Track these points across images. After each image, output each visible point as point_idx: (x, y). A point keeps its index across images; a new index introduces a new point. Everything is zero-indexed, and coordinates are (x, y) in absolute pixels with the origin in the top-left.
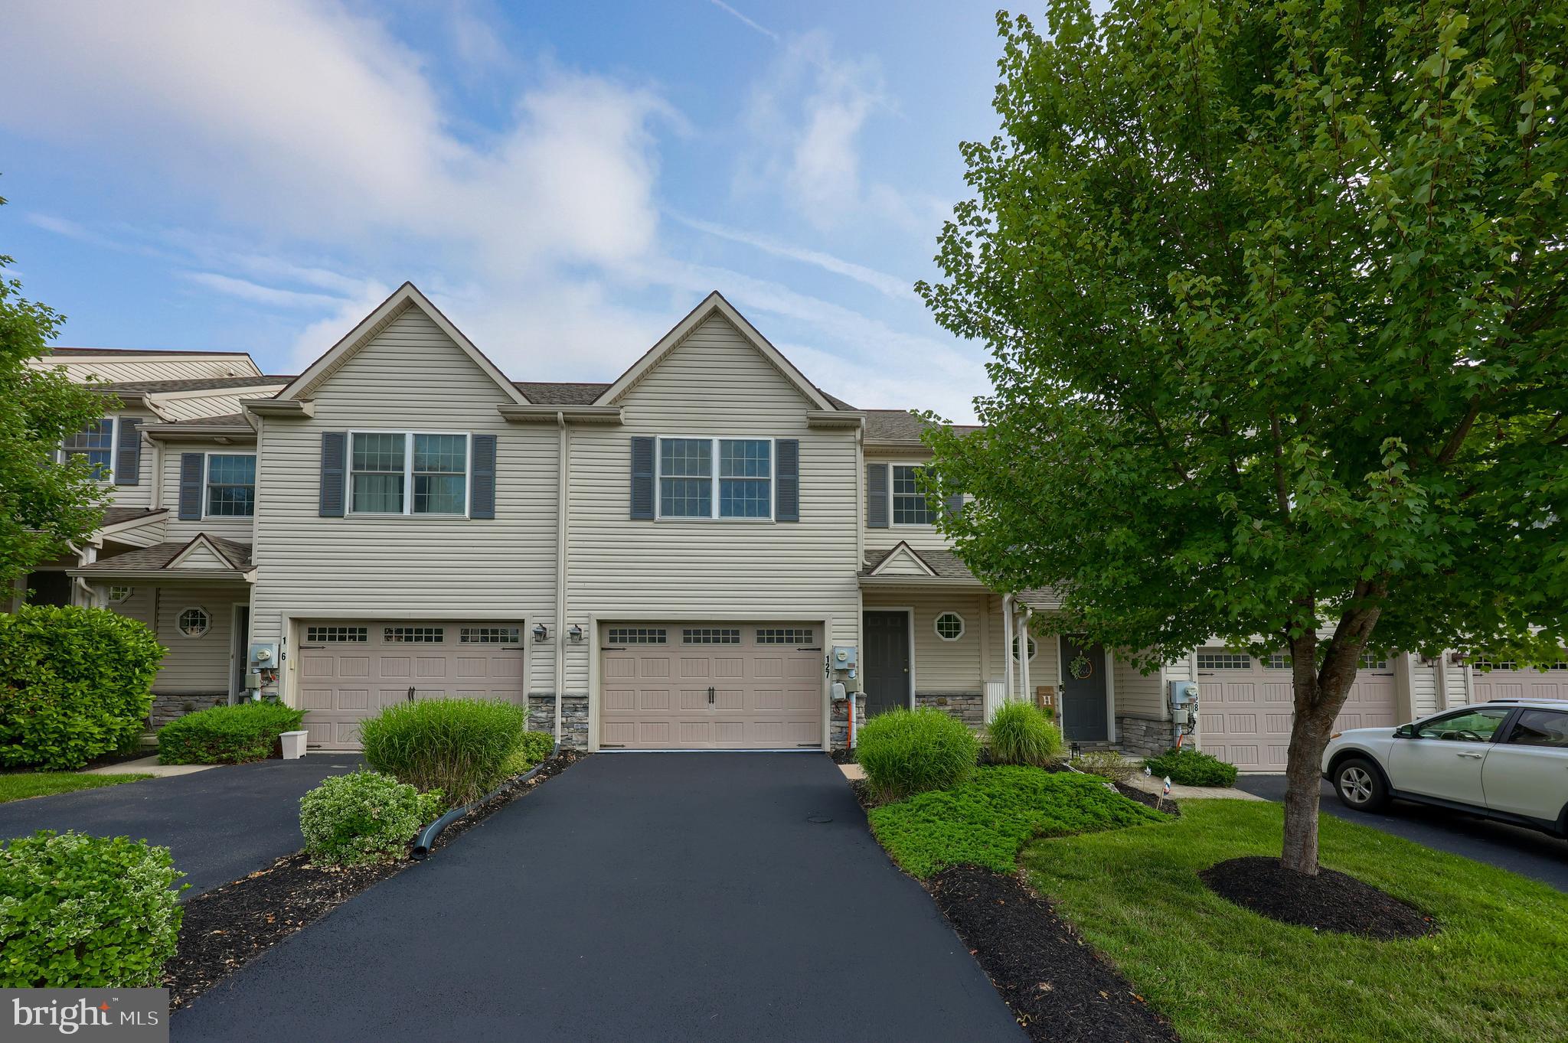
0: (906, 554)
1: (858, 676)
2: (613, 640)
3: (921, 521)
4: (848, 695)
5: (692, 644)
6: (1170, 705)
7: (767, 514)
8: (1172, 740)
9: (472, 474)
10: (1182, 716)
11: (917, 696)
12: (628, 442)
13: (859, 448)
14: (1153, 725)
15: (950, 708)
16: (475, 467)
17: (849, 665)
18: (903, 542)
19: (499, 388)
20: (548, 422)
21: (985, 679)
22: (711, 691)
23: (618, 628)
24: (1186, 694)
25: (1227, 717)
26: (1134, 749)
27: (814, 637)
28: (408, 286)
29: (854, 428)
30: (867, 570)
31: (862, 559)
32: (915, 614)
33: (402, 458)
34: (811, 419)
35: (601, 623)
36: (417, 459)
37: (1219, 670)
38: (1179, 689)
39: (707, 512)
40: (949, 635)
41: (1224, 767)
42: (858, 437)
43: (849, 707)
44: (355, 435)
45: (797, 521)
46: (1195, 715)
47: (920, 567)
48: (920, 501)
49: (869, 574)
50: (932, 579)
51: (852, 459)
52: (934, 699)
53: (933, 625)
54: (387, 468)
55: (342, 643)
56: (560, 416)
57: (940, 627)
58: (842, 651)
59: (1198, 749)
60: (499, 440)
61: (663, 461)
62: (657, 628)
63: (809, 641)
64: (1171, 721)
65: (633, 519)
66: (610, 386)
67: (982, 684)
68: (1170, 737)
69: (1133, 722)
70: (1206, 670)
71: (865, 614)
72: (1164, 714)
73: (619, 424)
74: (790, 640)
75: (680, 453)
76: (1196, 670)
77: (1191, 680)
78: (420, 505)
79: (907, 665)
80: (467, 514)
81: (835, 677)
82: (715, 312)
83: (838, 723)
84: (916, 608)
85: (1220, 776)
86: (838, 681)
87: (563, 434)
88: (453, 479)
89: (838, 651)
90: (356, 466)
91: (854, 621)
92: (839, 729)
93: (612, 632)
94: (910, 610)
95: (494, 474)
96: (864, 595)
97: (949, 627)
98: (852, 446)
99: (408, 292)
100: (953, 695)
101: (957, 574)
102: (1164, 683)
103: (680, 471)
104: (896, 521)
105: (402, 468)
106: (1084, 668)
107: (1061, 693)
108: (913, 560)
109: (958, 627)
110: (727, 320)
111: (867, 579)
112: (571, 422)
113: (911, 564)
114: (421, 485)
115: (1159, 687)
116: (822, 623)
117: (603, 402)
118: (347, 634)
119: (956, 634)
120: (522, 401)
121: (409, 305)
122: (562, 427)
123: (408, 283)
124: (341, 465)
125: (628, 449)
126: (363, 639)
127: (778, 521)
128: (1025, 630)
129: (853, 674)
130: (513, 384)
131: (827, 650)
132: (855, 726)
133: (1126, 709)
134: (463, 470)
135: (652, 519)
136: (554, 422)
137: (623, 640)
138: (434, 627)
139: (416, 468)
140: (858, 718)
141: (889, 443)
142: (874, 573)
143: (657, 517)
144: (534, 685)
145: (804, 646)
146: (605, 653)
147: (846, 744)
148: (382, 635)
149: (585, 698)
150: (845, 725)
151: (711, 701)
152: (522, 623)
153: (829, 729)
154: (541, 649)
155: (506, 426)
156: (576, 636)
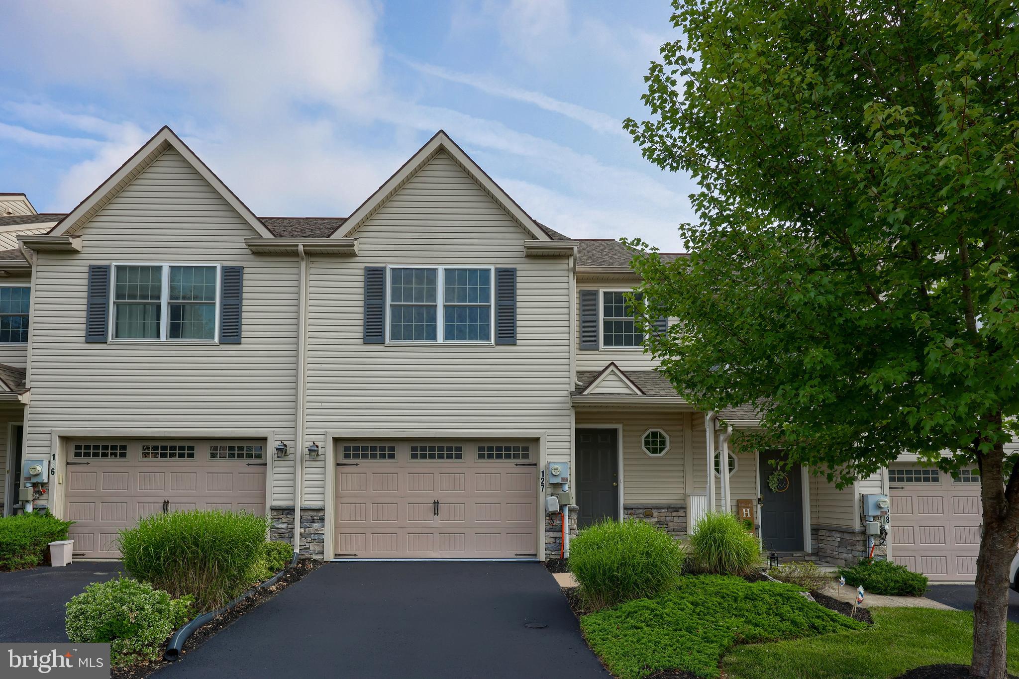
0: (615, 374)
1: (571, 489)
2: (347, 456)
3: (629, 343)
4: (562, 507)
5: (419, 460)
6: (863, 517)
7: (488, 338)
8: (865, 551)
9: (221, 302)
10: (874, 528)
11: (625, 509)
12: (362, 272)
13: (571, 275)
14: (846, 536)
15: (656, 520)
16: (225, 295)
17: (563, 479)
18: (612, 363)
19: (246, 223)
20: (290, 253)
21: (688, 492)
22: (436, 504)
23: (352, 445)
24: (878, 506)
25: (917, 529)
26: (829, 559)
27: (530, 453)
28: (166, 130)
29: (567, 257)
30: (579, 390)
31: (574, 379)
32: (624, 430)
33: (159, 288)
34: (529, 248)
35: (336, 440)
36: (172, 289)
37: (909, 483)
38: (871, 502)
39: (433, 336)
40: (655, 451)
41: (915, 577)
42: (571, 265)
43: (562, 519)
44: (119, 268)
45: (514, 344)
46: (887, 527)
47: (628, 387)
48: (629, 324)
49: (581, 393)
50: (639, 398)
51: (565, 285)
52: (641, 511)
53: (640, 442)
54: (146, 297)
55: (105, 459)
56: (301, 248)
57: (647, 443)
58: (557, 466)
59: (890, 559)
60: (246, 270)
61: (393, 289)
62: (387, 445)
63: (526, 456)
64: (864, 533)
65: (365, 343)
66: (346, 220)
67: (686, 497)
68: (863, 548)
69: (828, 533)
70: (896, 484)
71: (577, 431)
72: (857, 526)
73: (354, 255)
74: (508, 456)
75: (408, 281)
76: (887, 484)
77: (883, 494)
78: (176, 331)
79: (616, 479)
80: (216, 340)
81: (549, 491)
82: (441, 150)
83: (551, 534)
84: (624, 425)
85: (911, 586)
86: (552, 495)
87: (303, 265)
88: (204, 307)
89: (552, 466)
90: (118, 296)
91: (567, 438)
92: (553, 540)
93: (346, 449)
94: (619, 427)
95: (241, 303)
96: (576, 413)
97: (655, 443)
98: (565, 273)
99: (166, 135)
100: (658, 508)
101: (662, 393)
102: (857, 497)
103: (408, 298)
104: (605, 344)
105: (159, 298)
106: (781, 482)
107: (759, 506)
108: (622, 380)
109: (663, 443)
110: (452, 158)
111: (579, 399)
112: (311, 254)
113: (619, 384)
114: (176, 312)
115: (852, 500)
116: (537, 440)
117: (339, 235)
118: (110, 451)
119: (662, 450)
120: (266, 234)
121: (167, 147)
122: (303, 259)
123: (166, 127)
124: (105, 294)
125: (362, 278)
126: (123, 455)
127: (497, 344)
128: (726, 446)
129: (566, 488)
130: (259, 219)
131: (543, 464)
132: (567, 537)
133: (822, 521)
134: (214, 299)
135: (383, 343)
136: (295, 254)
137: (356, 456)
138: (186, 444)
139: (172, 298)
140: (571, 529)
141: (600, 270)
142: (586, 393)
143: (388, 340)
144: (276, 497)
145: (521, 461)
146: (340, 468)
147: (560, 553)
148: (140, 452)
149: (321, 510)
150: (558, 535)
151: (436, 512)
152: (265, 439)
153: (543, 539)
154: (282, 463)
155: (252, 257)
156: (314, 452)
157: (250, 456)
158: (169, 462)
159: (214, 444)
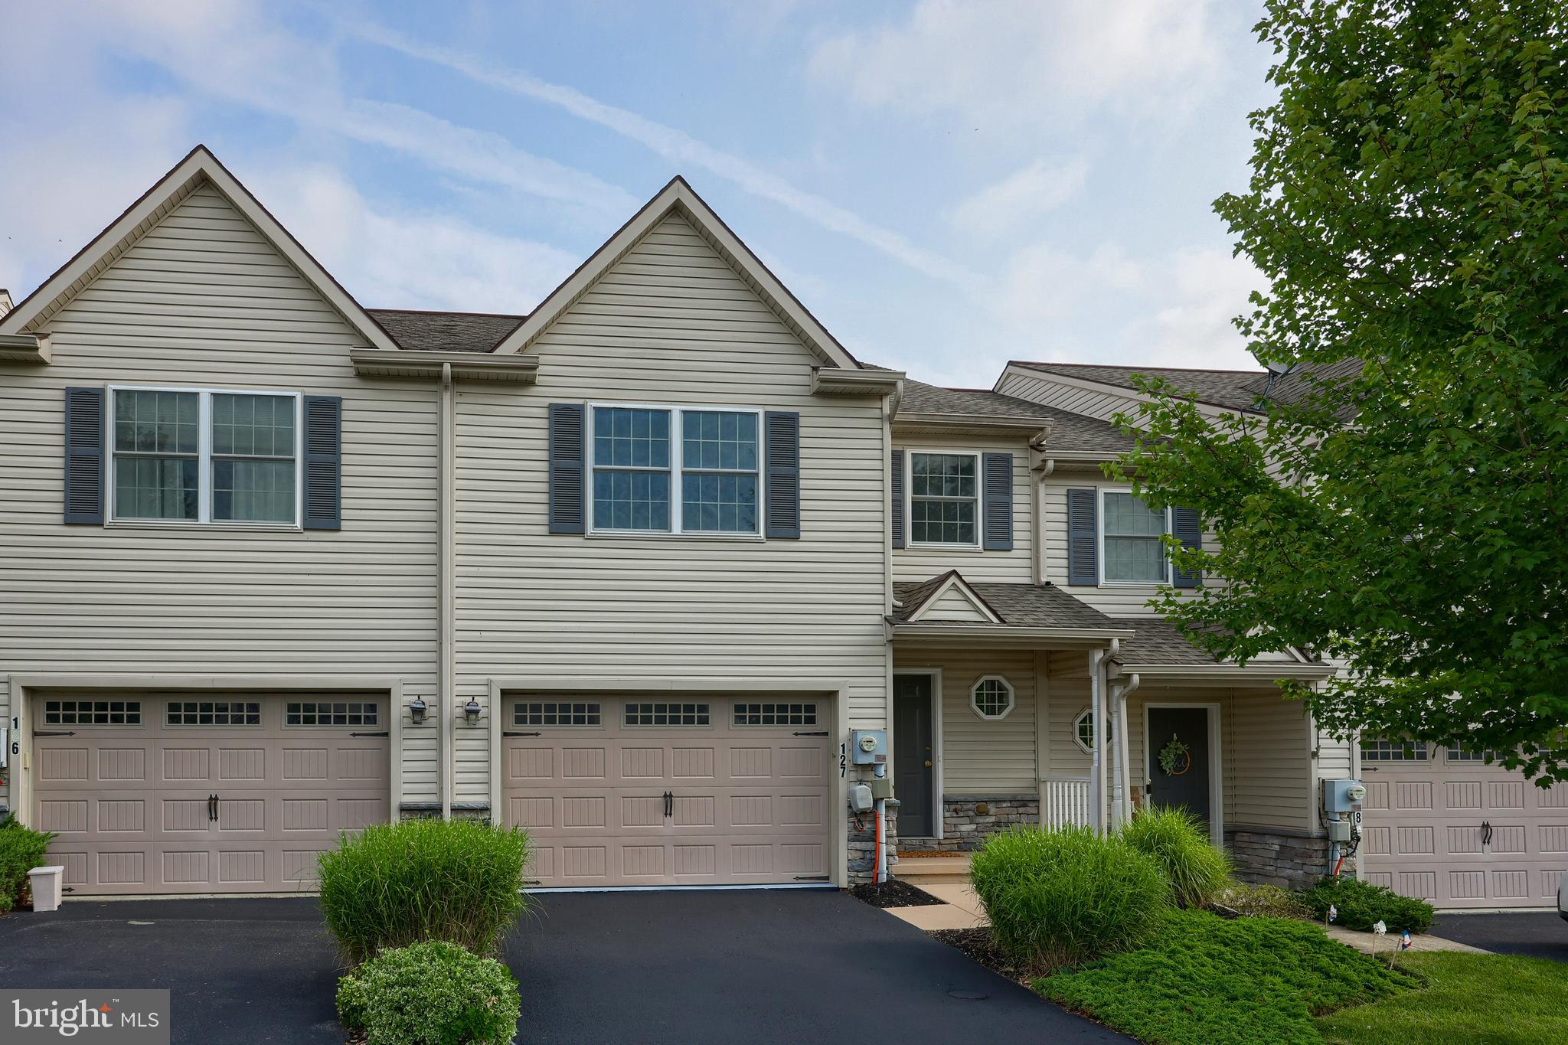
0: (958, 590)
1: (888, 772)
2: (520, 720)
4: (876, 801)
5: (639, 726)
6: (1324, 814)
7: (753, 526)
8: (1326, 865)
9: (305, 459)
10: (1343, 832)
11: (946, 802)
12: (544, 412)
13: (887, 427)
14: (1292, 843)
15: (992, 819)
16: (310, 447)
17: (878, 757)
18: (954, 572)
19: (345, 320)
20: (428, 378)
21: (1043, 775)
22: (668, 797)
23: (528, 702)
24: (1349, 798)
25: (1394, 831)
26: (1255, 877)
27: (818, 715)
28: (201, 152)
29: (880, 397)
30: (901, 615)
31: (893, 596)
32: (944, 678)
33: (194, 431)
34: (821, 380)
35: (505, 693)
36: (217, 433)
37: (1385, 762)
38: (1339, 791)
39: (664, 523)
40: (991, 711)
41: (1416, 905)
42: (887, 410)
43: (875, 820)
44: (121, 394)
45: (796, 538)
46: (1359, 829)
47: (978, 611)
48: (951, 508)
49: (904, 619)
50: (995, 628)
51: (877, 444)
52: (970, 806)
53: (969, 696)
54: (169, 447)
55: (102, 726)
56: (447, 369)
57: (979, 698)
58: (868, 737)
59: (1360, 877)
60: (345, 404)
61: (597, 442)
62: (587, 702)
63: (814, 719)
64: (1325, 838)
65: (552, 533)
66: (524, 320)
67: (1038, 782)
68: (1323, 860)
69: (1255, 838)
70: (1370, 764)
71: (896, 678)
72: (1314, 827)
73: (531, 383)
74: (782, 720)
75: (622, 430)
76: (1358, 763)
77: (1352, 778)
78: (224, 507)
79: (928, 755)
80: (298, 523)
81: (853, 776)
82: (678, 209)
83: (858, 845)
84: (944, 670)
85: (1412, 918)
86: (861, 782)
87: (447, 397)
88: (274, 467)
89: (860, 737)
90: (120, 443)
91: (880, 692)
92: (860, 854)
93: (521, 707)
94: (936, 673)
95: (339, 460)
96: (895, 651)
97: (992, 699)
98: (877, 424)
99: (201, 162)
100: (997, 801)
101: (1028, 619)
102: (1315, 783)
103: (622, 459)
105: (194, 447)
107: (1148, 797)
108: (968, 600)
109: (1003, 697)
110: (695, 222)
111: (902, 628)
112: (465, 380)
113: (964, 605)
114: (223, 472)
115: (1307, 787)
116: (831, 696)
117: (509, 349)
118: (109, 713)
119: (1002, 709)
120: (384, 343)
121: (203, 183)
122: (446, 387)
123: (201, 147)
124: (97, 439)
125: (544, 423)
126: (134, 718)
127: (768, 537)
128: (1123, 705)
129: (882, 771)
130: (368, 313)
131: (843, 733)
132: (884, 849)
133: (1245, 818)
134: (291, 451)
135: (581, 533)
136: (435, 378)
137: (539, 720)
138: (245, 700)
139: (216, 449)
140: (888, 837)
142: (912, 619)
143: (589, 528)
144: (406, 789)
145: (803, 728)
146: (509, 739)
147: (871, 874)
148: (165, 714)
149: (486, 809)
150: (870, 845)
151: (668, 811)
152: (386, 693)
153: (844, 853)
154: (418, 733)
155: (356, 382)
156: (471, 714)
157: (356, 720)
158: (213, 730)
159: (295, 700)
